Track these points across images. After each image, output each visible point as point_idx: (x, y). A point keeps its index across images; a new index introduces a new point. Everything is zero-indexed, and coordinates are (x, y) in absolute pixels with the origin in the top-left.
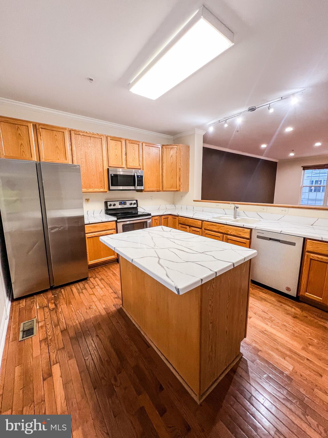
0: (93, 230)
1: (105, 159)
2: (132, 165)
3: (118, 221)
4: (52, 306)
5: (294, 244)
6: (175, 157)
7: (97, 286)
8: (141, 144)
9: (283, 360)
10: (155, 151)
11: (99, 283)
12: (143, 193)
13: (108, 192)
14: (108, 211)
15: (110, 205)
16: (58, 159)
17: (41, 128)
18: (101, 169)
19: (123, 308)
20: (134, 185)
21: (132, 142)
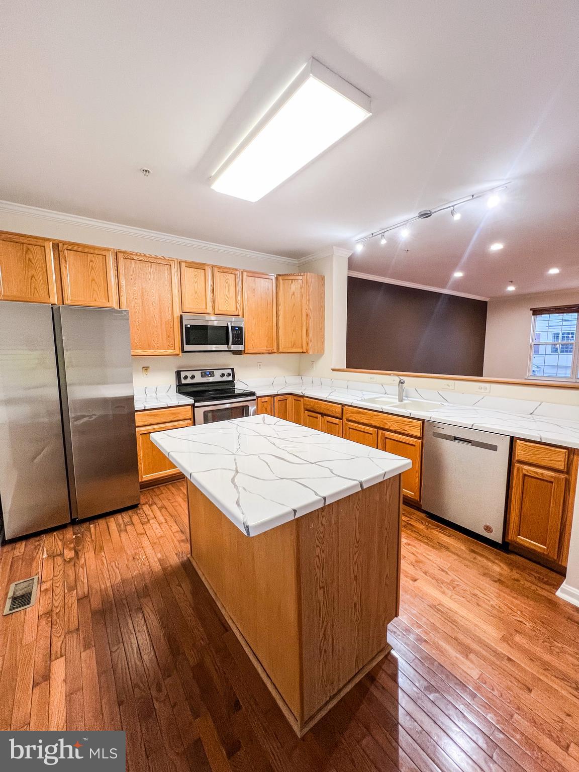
0: (152, 421)
1: (177, 299)
2: (224, 309)
3: (196, 405)
4: (69, 554)
5: (494, 448)
6: (299, 295)
7: (153, 518)
8: (239, 273)
9: (464, 660)
10: (265, 286)
11: (158, 513)
12: (244, 356)
13: (181, 355)
14: (182, 389)
15: (186, 377)
16: (94, 300)
17: (67, 250)
18: (169, 316)
19: (191, 559)
20: (227, 343)
21: (224, 270)
